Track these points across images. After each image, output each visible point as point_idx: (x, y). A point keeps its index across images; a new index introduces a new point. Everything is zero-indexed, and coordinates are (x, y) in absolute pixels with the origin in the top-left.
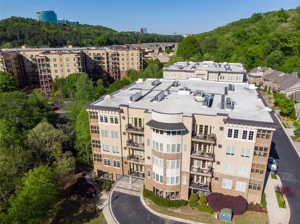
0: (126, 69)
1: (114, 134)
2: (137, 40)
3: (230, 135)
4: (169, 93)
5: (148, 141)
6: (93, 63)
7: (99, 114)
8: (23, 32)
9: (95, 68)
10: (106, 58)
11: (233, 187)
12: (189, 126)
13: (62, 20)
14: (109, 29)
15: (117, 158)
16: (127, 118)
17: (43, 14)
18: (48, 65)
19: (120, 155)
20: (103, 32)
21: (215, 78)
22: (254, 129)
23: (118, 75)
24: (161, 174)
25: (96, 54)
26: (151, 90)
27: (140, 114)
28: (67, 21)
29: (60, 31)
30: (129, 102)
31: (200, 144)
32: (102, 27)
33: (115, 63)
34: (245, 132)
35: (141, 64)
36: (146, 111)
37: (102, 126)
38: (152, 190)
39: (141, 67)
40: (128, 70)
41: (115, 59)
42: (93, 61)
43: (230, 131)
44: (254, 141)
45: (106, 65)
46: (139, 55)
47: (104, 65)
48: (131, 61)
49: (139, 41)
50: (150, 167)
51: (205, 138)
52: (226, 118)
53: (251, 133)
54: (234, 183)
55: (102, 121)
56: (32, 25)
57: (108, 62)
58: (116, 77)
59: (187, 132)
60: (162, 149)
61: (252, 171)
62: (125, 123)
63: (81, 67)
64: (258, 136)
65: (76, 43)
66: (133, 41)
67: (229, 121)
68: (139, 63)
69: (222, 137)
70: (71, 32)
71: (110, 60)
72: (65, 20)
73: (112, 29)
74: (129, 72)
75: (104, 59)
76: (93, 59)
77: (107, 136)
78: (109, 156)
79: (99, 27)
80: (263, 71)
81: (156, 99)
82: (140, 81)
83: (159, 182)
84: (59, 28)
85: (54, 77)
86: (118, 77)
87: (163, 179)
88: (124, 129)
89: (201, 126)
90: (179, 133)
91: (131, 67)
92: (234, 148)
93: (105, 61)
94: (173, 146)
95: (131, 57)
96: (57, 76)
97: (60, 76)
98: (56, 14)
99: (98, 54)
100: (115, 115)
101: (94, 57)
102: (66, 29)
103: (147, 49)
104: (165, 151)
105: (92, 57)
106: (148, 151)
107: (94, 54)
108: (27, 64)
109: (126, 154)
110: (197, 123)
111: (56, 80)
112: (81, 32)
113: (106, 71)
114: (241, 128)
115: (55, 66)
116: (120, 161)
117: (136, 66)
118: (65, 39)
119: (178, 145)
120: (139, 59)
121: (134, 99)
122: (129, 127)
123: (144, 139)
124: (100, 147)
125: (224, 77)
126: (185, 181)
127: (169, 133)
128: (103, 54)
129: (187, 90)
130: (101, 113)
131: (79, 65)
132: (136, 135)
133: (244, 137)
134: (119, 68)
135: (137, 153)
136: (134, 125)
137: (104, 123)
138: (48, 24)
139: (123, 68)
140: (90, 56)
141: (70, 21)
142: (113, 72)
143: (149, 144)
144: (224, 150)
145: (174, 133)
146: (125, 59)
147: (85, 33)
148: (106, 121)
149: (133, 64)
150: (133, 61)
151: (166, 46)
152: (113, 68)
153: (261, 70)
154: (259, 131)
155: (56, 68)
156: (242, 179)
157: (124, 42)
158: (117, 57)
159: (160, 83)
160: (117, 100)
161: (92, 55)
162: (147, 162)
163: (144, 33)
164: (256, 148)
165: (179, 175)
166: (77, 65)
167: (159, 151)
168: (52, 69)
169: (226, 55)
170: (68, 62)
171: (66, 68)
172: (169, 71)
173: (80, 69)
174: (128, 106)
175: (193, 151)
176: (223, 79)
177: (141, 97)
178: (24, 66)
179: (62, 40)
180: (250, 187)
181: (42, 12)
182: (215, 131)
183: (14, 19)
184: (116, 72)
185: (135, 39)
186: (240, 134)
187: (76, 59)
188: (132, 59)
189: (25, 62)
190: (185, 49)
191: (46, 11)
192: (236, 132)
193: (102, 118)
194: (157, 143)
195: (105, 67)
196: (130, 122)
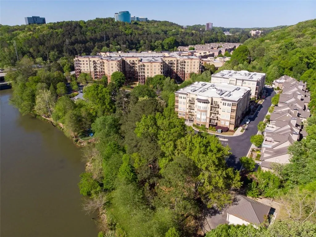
0: (189, 72)
1: (184, 103)
2: (201, 39)
3: (223, 105)
4: (207, 90)
5: (196, 106)
6: (167, 66)
7: (179, 96)
8: (108, 33)
9: (168, 70)
10: (176, 64)
11: (225, 124)
12: (210, 101)
13: (133, 16)
14: (175, 24)
15: (184, 112)
16: (189, 97)
17: (120, 15)
18: (144, 69)
19: (185, 111)
20: (170, 28)
21: (240, 83)
22: (231, 103)
23: (183, 76)
24: (199, 117)
25: (170, 61)
26: (201, 88)
27: (194, 96)
28: (137, 18)
29: (134, 30)
30: (190, 92)
31: (214, 107)
32: (168, 22)
33: (182, 68)
34: (228, 104)
35: (200, 69)
36: (196, 95)
37: (180, 100)
38: (196, 124)
39: (199, 71)
40: (191, 73)
41: (182, 65)
42: (168, 65)
43: (224, 103)
44: (231, 107)
45: (175, 68)
46: (199, 62)
47: (174, 68)
48: (193, 67)
49: (203, 41)
50: (196, 115)
51: (215, 105)
52: (222, 99)
53: (230, 104)
54: (225, 122)
55: (180, 98)
56: (112, 25)
57: (177, 66)
58: (182, 77)
59: (209, 103)
60: (200, 108)
61: (231, 118)
62: (188, 99)
63: (162, 71)
64: (232, 105)
65: (150, 45)
66: (197, 41)
67: (224, 100)
68: (199, 68)
69: (221, 105)
70: (143, 31)
71: (179, 65)
72: (136, 17)
73: (178, 24)
74: (192, 74)
75: (175, 64)
76: (167, 64)
77: (181, 104)
78: (181, 112)
79: (165, 23)
80: (285, 79)
81: (201, 91)
82: (196, 83)
83: (199, 121)
84: (133, 28)
85: (146, 76)
86: (183, 77)
87: (200, 119)
88: (188, 101)
89: (215, 101)
90: (207, 103)
91: (193, 70)
92: (225, 109)
93: (175, 65)
94: (204, 107)
95: (193, 64)
96: (148, 76)
97: (150, 76)
98: (130, 14)
99: (171, 61)
100: (185, 96)
101: (168, 63)
102: (138, 28)
103: (208, 52)
104: (201, 109)
105: (167, 63)
106: (196, 109)
107: (168, 60)
108: (127, 66)
109: (188, 111)
110: (213, 100)
111: (148, 78)
112: (151, 30)
113: (176, 72)
114: (227, 102)
115: (148, 69)
116: (185, 114)
117: (196, 70)
118: (139, 39)
119: (206, 107)
120: (199, 65)
121: (192, 91)
122: (190, 101)
123: (195, 105)
124: (178, 108)
125: (245, 82)
126: (208, 121)
127: (203, 102)
128: (175, 61)
129: (215, 88)
130: (180, 95)
131: (162, 69)
132: (192, 104)
133: (228, 106)
134: (184, 71)
135: (192, 111)
136: (191, 100)
137: (181, 99)
138: (124, 24)
139: (188, 71)
140: (166, 62)
141: (140, 17)
142: (180, 74)
143: (196, 107)
144: (222, 110)
145: (205, 103)
146: (189, 65)
147: (155, 32)
148: (182, 98)
149: (194, 68)
150: (194, 67)
151: (226, 49)
152: (180, 71)
153: (284, 78)
154: (232, 103)
155: (148, 71)
156: (227, 121)
157: (188, 42)
158: (184, 64)
159: (206, 85)
160: (186, 91)
161: (167, 61)
162: (195, 114)
163: (210, 27)
164: (232, 109)
165: (206, 118)
166: (160, 69)
167: (199, 109)
168: (146, 71)
169: (268, 64)
170: (155, 68)
171: (154, 71)
172: (215, 77)
173: (161, 72)
174: (190, 93)
175: (211, 110)
176: (245, 84)
177: (196, 90)
178: (125, 67)
179: (137, 41)
180: (230, 124)
181: (120, 12)
182: (219, 103)
183: (99, 20)
184: (182, 74)
185: (199, 39)
186: (227, 104)
187: (160, 66)
188: (194, 65)
189: (126, 64)
190: (237, 56)
191: (123, 11)
192: (226, 103)
193: (180, 97)
194: (199, 106)
195: (175, 70)
196: (190, 99)
